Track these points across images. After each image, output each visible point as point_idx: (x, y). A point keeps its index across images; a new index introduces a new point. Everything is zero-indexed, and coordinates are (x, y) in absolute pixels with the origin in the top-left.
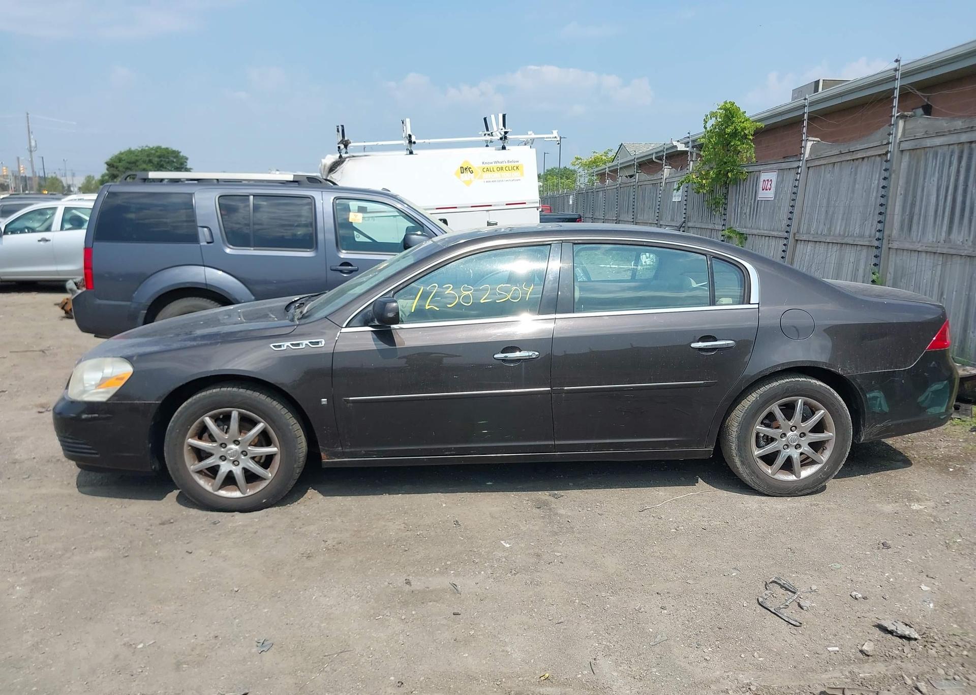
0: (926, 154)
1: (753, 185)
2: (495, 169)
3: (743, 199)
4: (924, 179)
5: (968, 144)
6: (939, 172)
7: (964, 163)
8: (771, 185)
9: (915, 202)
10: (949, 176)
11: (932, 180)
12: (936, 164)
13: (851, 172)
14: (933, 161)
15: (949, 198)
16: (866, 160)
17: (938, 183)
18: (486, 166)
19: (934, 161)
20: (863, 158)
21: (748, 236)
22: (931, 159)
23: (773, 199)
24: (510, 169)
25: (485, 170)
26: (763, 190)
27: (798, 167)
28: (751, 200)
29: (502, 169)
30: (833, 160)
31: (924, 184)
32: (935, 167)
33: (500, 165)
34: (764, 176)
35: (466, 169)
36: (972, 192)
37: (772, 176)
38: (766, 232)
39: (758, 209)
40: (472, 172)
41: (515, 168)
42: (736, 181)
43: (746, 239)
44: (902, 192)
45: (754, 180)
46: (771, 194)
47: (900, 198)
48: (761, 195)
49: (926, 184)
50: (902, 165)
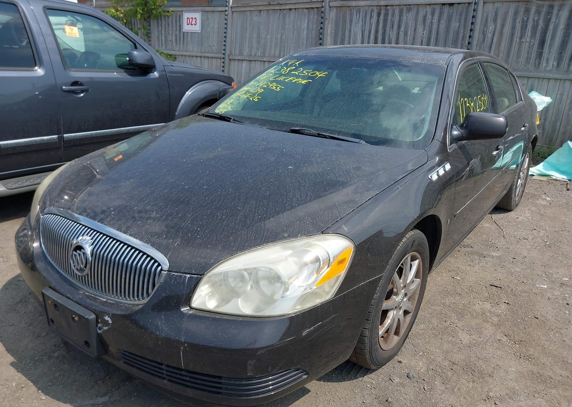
0: (351, 11)
1: (176, 21)
3: (167, 30)
4: (351, 25)
5: (385, 7)
6: (362, 22)
7: (382, 17)
8: (196, 21)
9: (345, 38)
10: (371, 24)
11: (357, 26)
12: (359, 17)
13: (279, 17)
14: (356, 15)
15: (372, 37)
16: (293, 10)
17: (362, 28)
19: (358, 15)
20: (290, 9)
21: (177, 56)
22: (355, 14)
23: (200, 31)
26: (188, 24)
27: (226, 11)
28: (176, 31)
30: (261, 8)
31: (351, 28)
32: (359, 19)
34: (186, 15)
36: (389, 34)
37: (198, 16)
38: (198, 54)
39: (185, 38)
42: (158, 17)
43: (176, 58)
44: (333, 32)
45: (176, 17)
46: (197, 28)
47: (332, 36)
48: (186, 28)
49: (352, 28)
50: (331, 15)
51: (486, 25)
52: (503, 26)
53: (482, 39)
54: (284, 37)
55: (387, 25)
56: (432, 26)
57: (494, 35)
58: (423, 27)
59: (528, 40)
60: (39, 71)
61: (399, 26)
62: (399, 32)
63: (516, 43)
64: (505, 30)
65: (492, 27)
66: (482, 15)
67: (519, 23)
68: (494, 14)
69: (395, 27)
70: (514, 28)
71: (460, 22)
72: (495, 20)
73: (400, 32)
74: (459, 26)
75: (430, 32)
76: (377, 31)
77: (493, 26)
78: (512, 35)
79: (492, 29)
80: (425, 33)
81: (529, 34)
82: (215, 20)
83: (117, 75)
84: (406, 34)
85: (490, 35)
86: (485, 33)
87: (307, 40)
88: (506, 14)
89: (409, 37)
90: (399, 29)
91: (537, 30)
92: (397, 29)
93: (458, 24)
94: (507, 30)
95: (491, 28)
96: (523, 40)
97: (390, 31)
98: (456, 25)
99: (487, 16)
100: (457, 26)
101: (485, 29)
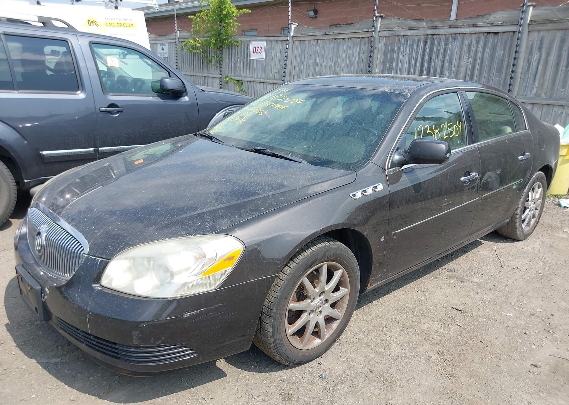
0: (399, 40)
1: (244, 49)
2: (116, 25)
3: (236, 58)
4: (398, 53)
5: (431, 36)
6: (409, 50)
7: (428, 46)
8: (261, 50)
9: (392, 66)
10: (417, 53)
11: (404, 54)
12: (407, 45)
13: (334, 46)
14: (404, 43)
15: (418, 65)
16: (347, 40)
17: (409, 56)
18: (108, 21)
19: (406, 44)
20: (344, 39)
21: (243, 82)
22: (402, 43)
23: (264, 59)
24: (127, 26)
25: (108, 24)
26: (254, 53)
27: (287, 40)
28: (244, 59)
29: (120, 25)
30: (317, 38)
31: (398, 56)
32: (406, 48)
33: (119, 22)
34: (253, 45)
35: (92, 22)
36: (435, 62)
37: (263, 45)
38: (260, 80)
39: (251, 65)
40: (97, 25)
41: (131, 25)
42: (230, 47)
43: (242, 84)
44: (382, 60)
45: (245, 46)
46: (262, 56)
47: (380, 63)
48: (253, 56)
49: (400, 56)
50: (380, 44)
51: (531, 53)
52: (548, 54)
53: (527, 67)
54: (337, 65)
55: (432, 54)
56: (476, 55)
57: (538, 64)
58: (468, 55)
60: (80, 95)
61: (444, 55)
62: (444, 60)
63: (562, 72)
64: (550, 58)
65: (537, 55)
66: (527, 44)
67: (566, 51)
68: (539, 43)
69: (441, 55)
70: (559, 56)
71: (504, 50)
72: (540, 49)
73: (445, 60)
74: (504, 55)
75: (475, 60)
76: (423, 60)
78: (558, 64)
79: (537, 58)
80: (469, 61)
82: (278, 48)
83: (152, 99)
84: (450, 63)
85: (535, 64)
86: (530, 61)
87: (358, 68)
88: (552, 42)
89: (453, 65)
90: (444, 57)
92: (443, 57)
94: (553, 58)
95: (536, 57)
97: (435, 58)
98: (501, 53)
99: (532, 44)
100: (502, 54)
101: (530, 57)
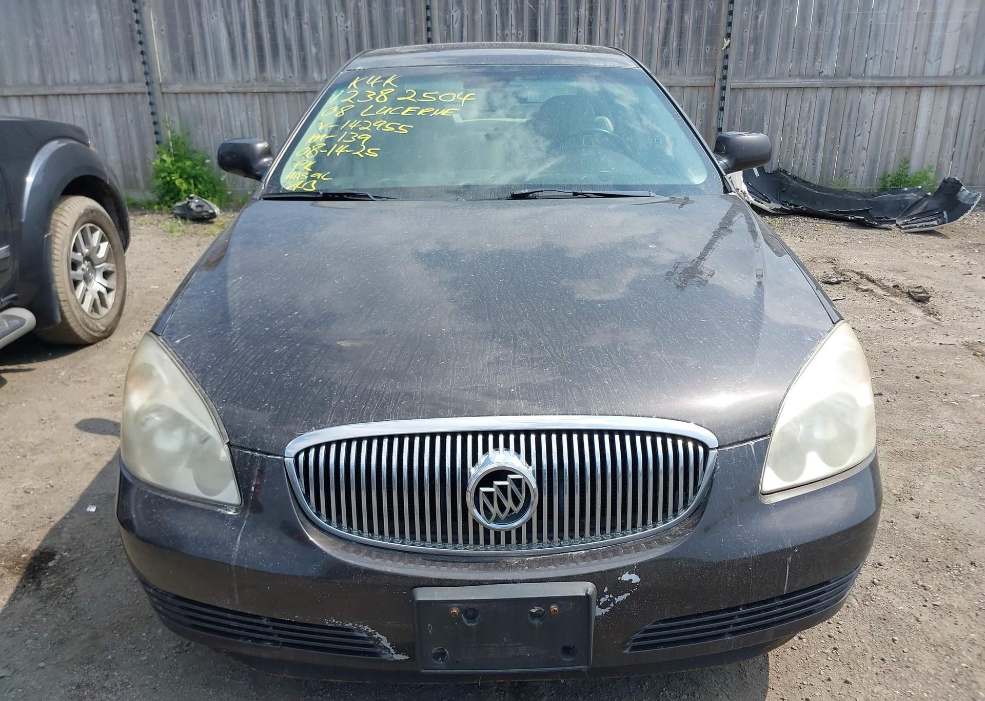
4: (199, 13)
6: (223, 7)
10: (242, 12)
11: (213, 15)
15: (250, 35)
17: (226, 19)
31: (201, 19)
36: (283, 29)
44: (163, 28)
47: (162, 35)
49: (204, 19)
51: (446, 9)
52: (473, 11)
53: (445, 32)
54: (44, 43)
55: (274, 13)
56: (358, 13)
57: (462, 26)
58: (343, 15)
59: (514, 31)
61: (299, 14)
62: (301, 25)
64: (477, 16)
65: (457, 12)
67: (496, 6)
69: (292, 14)
70: (489, 13)
71: (404, 6)
73: (303, 24)
74: (405, 13)
75: (358, 23)
76: (257, 25)
77: (459, 12)
78: (490, 25)
79: (457, 17)
80: (349, 25)
81: (514, 23)
84: (314, 28)
85: (456, 26)
86: (448, 23)
87: (105, 48)
89: (321, 33)
90: (300, 19)
91: (523, 16)
92: (297, 19)
93: (402, 9)
94: (480, 18)
95: (455, 14)
96: (506, 32)
97: (283, 22)
98: (400, 11)
100: (402, 13)
101: (447, 16)
